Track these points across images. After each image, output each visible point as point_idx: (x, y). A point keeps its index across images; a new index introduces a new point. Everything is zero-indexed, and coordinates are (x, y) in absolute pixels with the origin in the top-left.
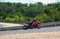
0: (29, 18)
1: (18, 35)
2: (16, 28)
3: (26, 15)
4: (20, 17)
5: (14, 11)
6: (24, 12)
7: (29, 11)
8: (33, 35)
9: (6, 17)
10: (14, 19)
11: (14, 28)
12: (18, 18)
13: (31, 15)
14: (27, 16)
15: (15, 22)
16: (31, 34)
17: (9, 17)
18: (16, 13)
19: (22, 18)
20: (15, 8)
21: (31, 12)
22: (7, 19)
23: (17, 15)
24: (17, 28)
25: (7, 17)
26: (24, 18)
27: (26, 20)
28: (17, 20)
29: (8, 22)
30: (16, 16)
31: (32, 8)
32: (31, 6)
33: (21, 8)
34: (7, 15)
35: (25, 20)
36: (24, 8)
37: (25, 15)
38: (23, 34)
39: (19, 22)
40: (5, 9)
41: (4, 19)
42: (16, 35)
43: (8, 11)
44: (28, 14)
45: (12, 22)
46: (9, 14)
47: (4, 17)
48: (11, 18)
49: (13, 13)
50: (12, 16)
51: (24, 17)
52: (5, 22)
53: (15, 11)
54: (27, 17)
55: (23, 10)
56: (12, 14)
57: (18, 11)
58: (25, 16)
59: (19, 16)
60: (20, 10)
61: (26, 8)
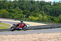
0: (53, 17)
1: (41, 34)
2: (39, 27)
3: (49, 14)
4: (44, 16)
5: (37, 9)
6: (47, 11)
7: (53, 10)
8: (56, 35)
9: (29, 15)
10: (37, 18)
11: (37, 27)
12: (42, 16)
13: (54, 13)
14: (51, 15)
15: (38, 21)
18: (39, 11)
19: (45, 17)
21: (55, 11)
22: (30, 17)
23: (41, 13)
24: (41, 27)
25: (31, 16)
26: (47, 17)
27: (50, 19)
28: (40, 19)
29: (31, 20)
30: (39, 15)
31: (56, 7)
32: (55, 4)
33: (44, 6)
34: (30, 14)
35: (48, 20)
36: (48, 6)
37: (48, 13)
38: (46, 34)
39: (43, 21)
41: (27, 18)
42: (40, 35)
43: (31, 9)
44: (52, 13)
45: (35, 21)
46: (32, 13)
47: (28, 16)
48: (34, 16)
49: (36, 12)
50: (36, 15)
51: (48, 16)
52: (28, 21)
54: (51, 16)
55: (46, 9)
56: (35, 13)
57: (41, 10)
58: (48, 15)
59: (42, 15)
60: (43, 8)
61: (50, 6)
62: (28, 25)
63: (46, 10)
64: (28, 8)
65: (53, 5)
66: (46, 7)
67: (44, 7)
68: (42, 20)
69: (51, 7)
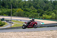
1: (54, 31)
2: (52, 25)
9: (43, 14)
11: (50, 25)
12: (55, 15)
17: (46, 14)
18: (52, 10)
20: (52, 6)
22: (44, 16)
25: (44, 14)
28: (53, 17)
29: (45, 19)
30: (52, 14)
34: (44, 12)
40: (42, 6)
41: (41, 16)
43: (45, 8)
45: (48, 19)
46: (46, 11)
47: (41, 14)
48: (48, 15)
49: (50, 11)
50: (49, 13)
52: (42, 19)
53: (52, 8)
56: (48, 12)
57: (54, 8)
59: (55, 13)
62: (42, 22)
64: (42, 7)
68: (55, 18)
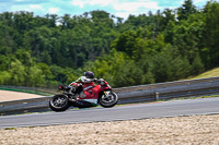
0: (62, 71)
3: (50, 59)
4: (30, 65)
5: (6, 42)
6: (41, 49)
7: (62, 43)
8: (75, 131)
10: (7, 75)
11: (7, 107)
12: (22, 68)
13: (67, 57)
14: (55, 61)
15: (10, 85)
16: (70, 129)
19: (36, 70)
20: (11, 33)
21: (70, 47)
23: (18, 57)
24: (19, 107)
26: (43, 69)
27: (51, 77)
28: (16, 77)
30: (13, 63)
31: (73, 33)
32: (69, 24)
33: (31, 31)
35: (47, 78)
36: (44, 31)
37: (46, 57)
38: (39, 129)
39: (26, 84)
42: (15, 134)
44: (59, 54)
49: (3, 53)
51: (44, 65)
53: (11, 42)
54: (55, 67)
55: (38, 41)
57: (20, 44)
58: (45, 61)
59: (24, 63)
60: (27, 39)
61: (50, 31)
63: (36, 45)
65: (63, 27)
66: (36, 36)
67: (31, 35)
68: (22, 79)
69: (55, 35)
